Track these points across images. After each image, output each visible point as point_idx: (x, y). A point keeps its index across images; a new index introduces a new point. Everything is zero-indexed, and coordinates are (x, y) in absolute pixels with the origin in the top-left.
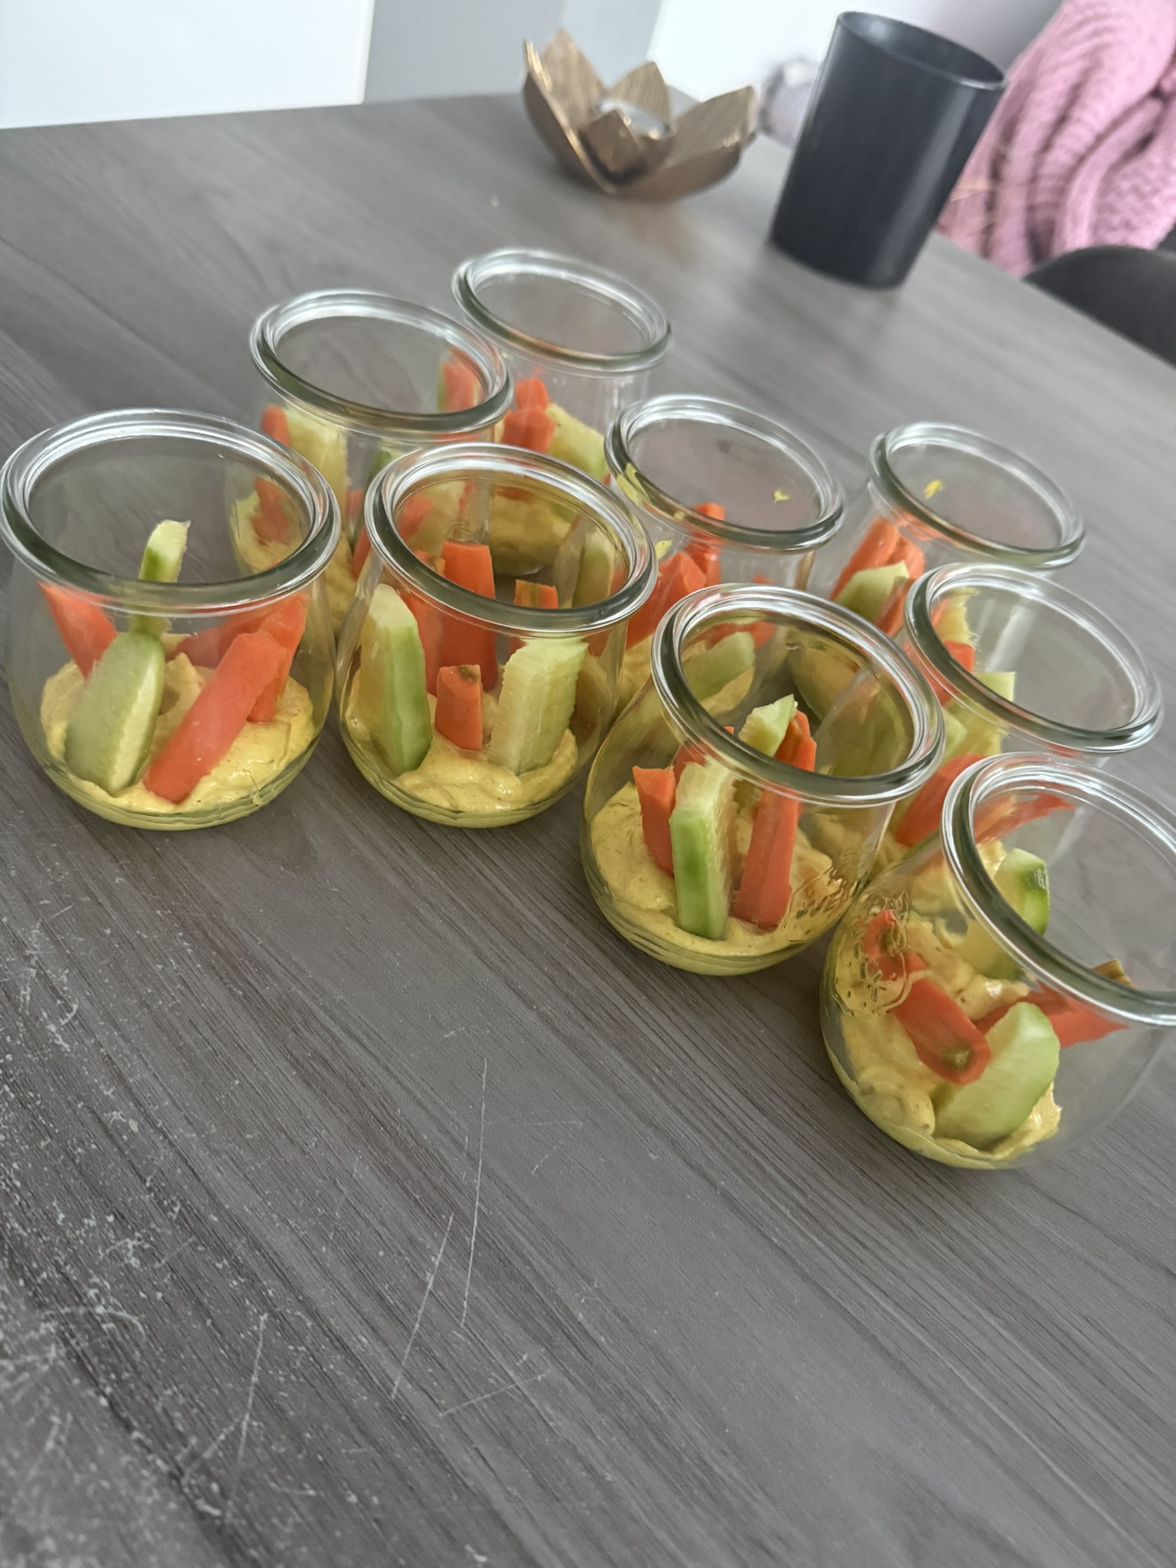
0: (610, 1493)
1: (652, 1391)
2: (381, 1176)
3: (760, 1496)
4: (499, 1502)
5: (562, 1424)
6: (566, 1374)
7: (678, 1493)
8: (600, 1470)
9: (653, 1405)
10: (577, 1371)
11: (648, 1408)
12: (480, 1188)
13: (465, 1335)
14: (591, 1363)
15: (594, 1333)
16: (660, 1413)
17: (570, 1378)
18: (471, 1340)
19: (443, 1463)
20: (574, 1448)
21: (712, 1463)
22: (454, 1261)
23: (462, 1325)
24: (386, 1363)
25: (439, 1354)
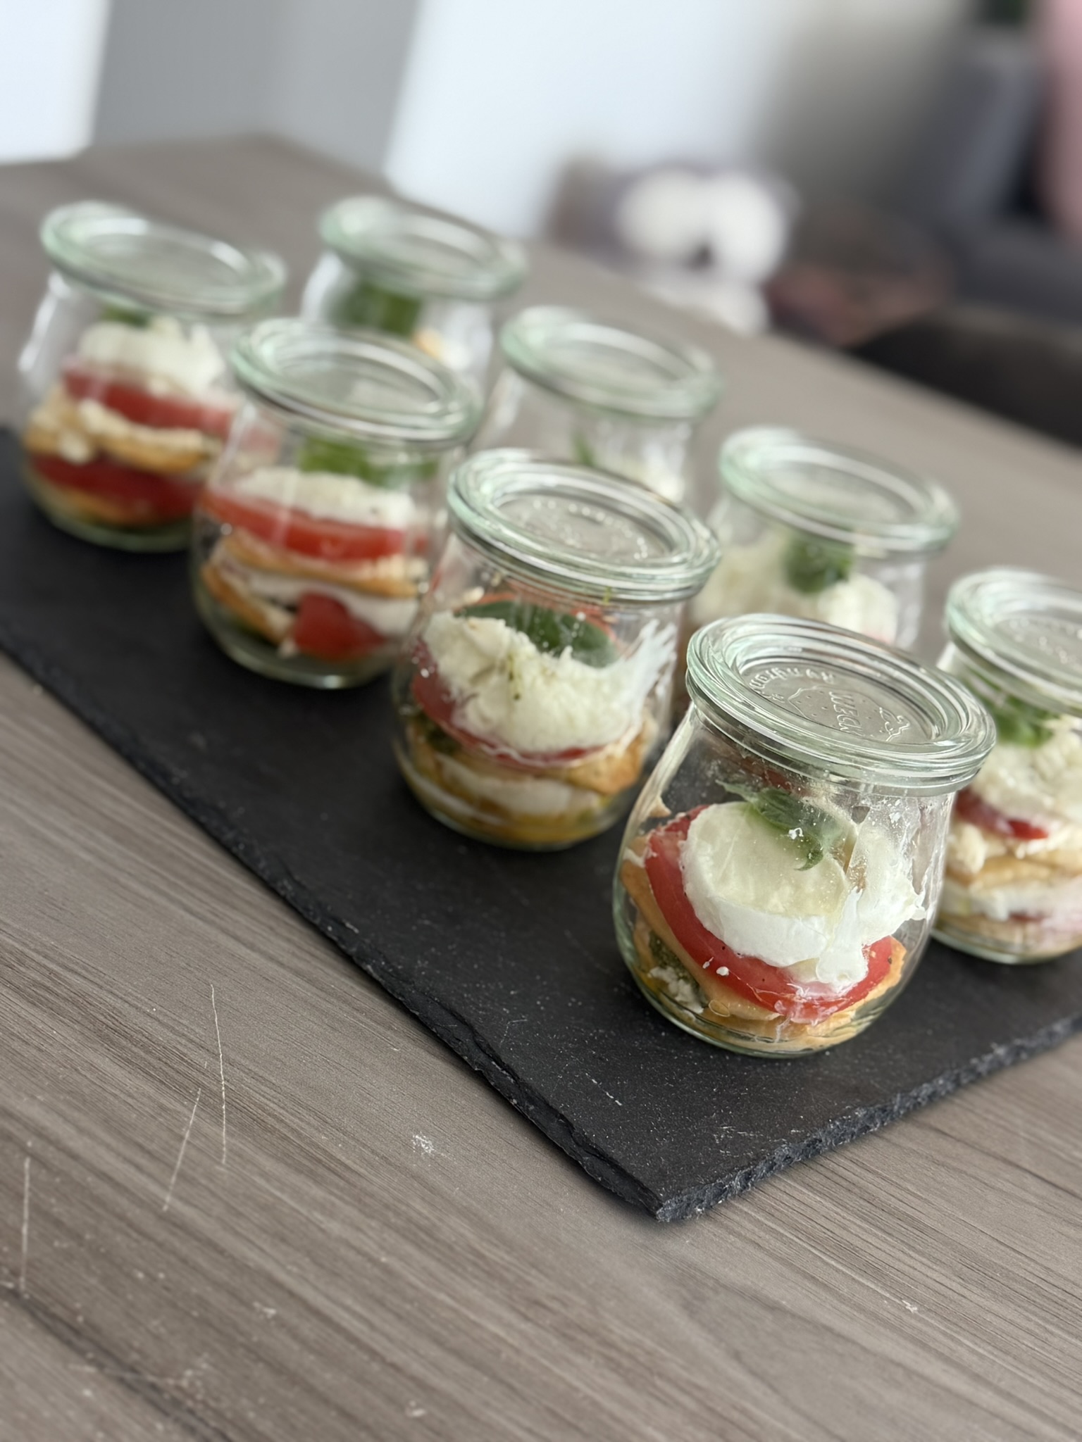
0: (386, 1269)
1: (418, 1205)
2: (122, 1065)
3: (534, 1272)
4: (281, 1276)
5: (335, 1227)
6: (331, 1193)
7: (453, 1270)
8: (376, 1256)
9: (420, 1213)
11: (415, 1216)
12: (223, 1072)
13: (228, 1169)
15: (355, 1167)
16: (427, 1218)
17: (336, 1195)
18: (235, 1172)
19: (222, 1252)
20: (348, 1241)
22: (208, 1121)
23: (224, 1163)
24: (154, 1188)
25: (203, 1181)
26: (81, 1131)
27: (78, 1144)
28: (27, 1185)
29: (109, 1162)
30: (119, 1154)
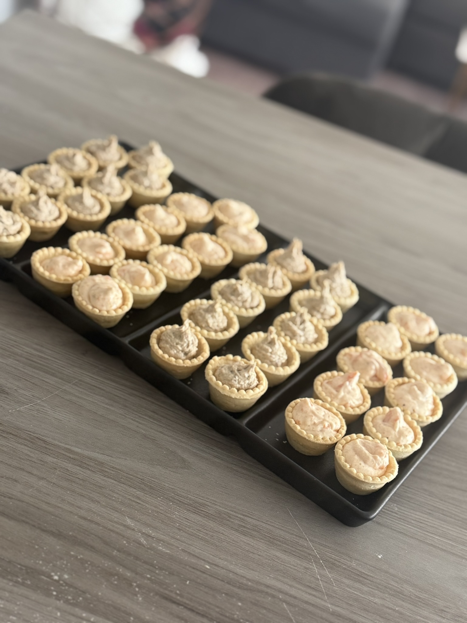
0: (399, 612)
1: (393, 583)
3: (436, 599)
5: (376, 600)
7: (416, 606)
8: (394, 608)
9: (396, 587)
10: (372, 586)
11: (394, 588)
12: (313, 546)
13: (337, 587)
14: (373, 582)
15: (369, 574)
16: (398, 588)
17: (370, 588)
18: (340, 588)
20: (384, 605)
21: (419, 595)
22: (321, 569)
23: (335, 585)
24: (323, 603)
25: (334, 595)
26: (291, 586)
27: (293, 592)
28: (290, 614)
29: (306, 597)
30: (306, 592)
